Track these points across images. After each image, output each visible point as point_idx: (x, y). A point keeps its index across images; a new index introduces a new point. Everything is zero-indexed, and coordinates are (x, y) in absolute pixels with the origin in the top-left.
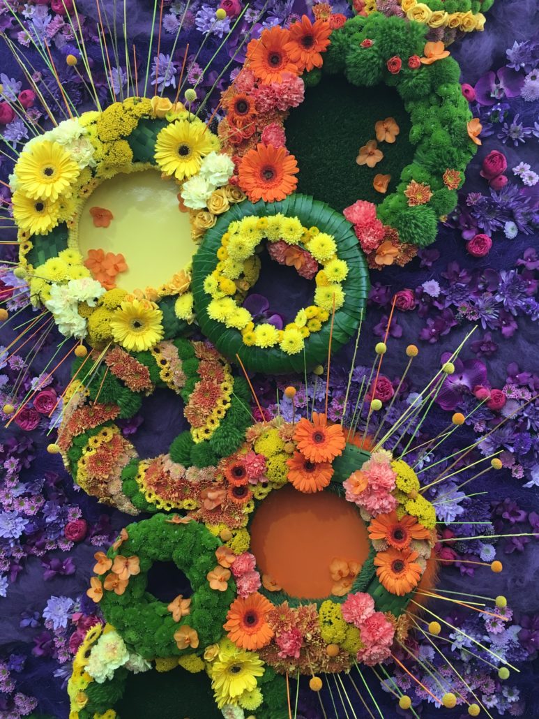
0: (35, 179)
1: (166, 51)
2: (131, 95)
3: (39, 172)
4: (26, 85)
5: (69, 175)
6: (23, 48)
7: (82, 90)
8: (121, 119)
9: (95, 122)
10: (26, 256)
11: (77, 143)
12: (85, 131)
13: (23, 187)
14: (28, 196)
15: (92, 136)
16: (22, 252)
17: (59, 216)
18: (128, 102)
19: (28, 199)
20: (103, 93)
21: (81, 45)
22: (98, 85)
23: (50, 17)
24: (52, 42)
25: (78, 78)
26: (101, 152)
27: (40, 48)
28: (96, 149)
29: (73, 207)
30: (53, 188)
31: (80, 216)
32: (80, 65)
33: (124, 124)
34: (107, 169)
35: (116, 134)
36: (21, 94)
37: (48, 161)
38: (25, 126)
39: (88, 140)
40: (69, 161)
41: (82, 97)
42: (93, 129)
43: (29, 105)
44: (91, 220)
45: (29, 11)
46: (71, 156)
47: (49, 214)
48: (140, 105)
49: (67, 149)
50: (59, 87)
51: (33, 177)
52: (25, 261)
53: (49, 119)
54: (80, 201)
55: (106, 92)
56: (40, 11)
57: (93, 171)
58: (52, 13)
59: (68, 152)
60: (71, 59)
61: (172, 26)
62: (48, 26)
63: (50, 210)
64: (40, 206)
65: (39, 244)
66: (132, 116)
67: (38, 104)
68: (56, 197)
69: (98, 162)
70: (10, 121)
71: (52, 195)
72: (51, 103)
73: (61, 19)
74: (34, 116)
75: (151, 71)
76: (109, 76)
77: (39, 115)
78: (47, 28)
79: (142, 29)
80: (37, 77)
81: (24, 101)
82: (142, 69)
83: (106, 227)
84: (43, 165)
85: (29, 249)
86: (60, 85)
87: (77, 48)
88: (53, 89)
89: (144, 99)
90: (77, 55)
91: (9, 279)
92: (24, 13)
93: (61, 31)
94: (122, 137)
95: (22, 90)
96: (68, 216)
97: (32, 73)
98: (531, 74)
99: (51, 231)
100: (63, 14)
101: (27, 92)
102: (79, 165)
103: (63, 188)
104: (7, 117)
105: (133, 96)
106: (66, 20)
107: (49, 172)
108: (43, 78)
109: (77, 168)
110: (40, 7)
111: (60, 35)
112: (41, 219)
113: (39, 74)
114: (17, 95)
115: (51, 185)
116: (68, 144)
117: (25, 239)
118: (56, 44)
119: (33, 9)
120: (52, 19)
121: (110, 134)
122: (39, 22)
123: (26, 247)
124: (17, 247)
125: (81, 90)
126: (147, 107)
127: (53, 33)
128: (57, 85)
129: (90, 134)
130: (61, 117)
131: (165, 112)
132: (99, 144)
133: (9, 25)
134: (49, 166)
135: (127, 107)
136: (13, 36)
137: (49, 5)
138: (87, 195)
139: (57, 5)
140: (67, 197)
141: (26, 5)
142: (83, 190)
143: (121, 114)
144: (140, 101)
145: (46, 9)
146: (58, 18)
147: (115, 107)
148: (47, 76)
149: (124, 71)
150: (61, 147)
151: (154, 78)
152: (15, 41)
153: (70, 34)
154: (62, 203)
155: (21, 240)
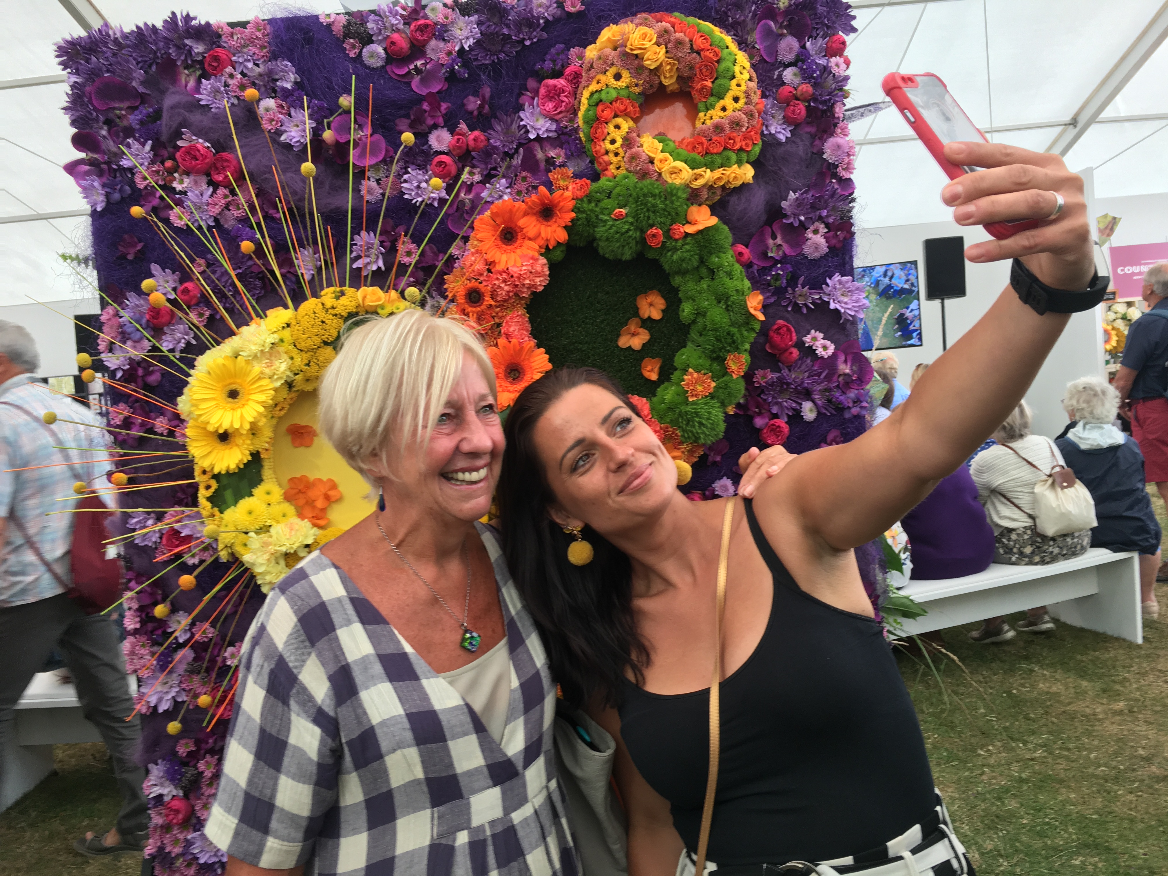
0: (217, 406)
1: (371, 227)
2: (330, 285)
3: (221, 395)
4: (185, 276)
5: (262, 397)
6: (178, 231)
7: (262, 278)
8: (323, 322)
9: (288, 325)
10: (209, 499)
11: (268, 355)
12: (275, 338)
13: (202, 418)
14: (211, 428)
15: (285, 344)
16: (203, 494)
17: (251, 448)
18: (328, 294)
19: (212, 433)
20: (291, 281)
21: (259, 224)
22: (283, 271)
23: (211, 189)
24: (216, 220)
25: (256, 264)
26: (299, 361)
27: (200, 228)
28: (292, 358)
29: (267, 433)
30: (242, 417)
31: (274, 441)
32: (259, 251)
33: (327, 327)
34: (308, 380)
35: (318, 341)
36: (180, 288)
37: (232, 381)
38: (190, 329)
39: (281, 349)
40: (260, 379)
41: (264, 287)
42: (286, 334)
43: (194, 302)
44: (289, 438)
45: (181, 182)
46: (262, 373)
47: (237, 445)
48: (343, 300)
49: (255, 363)
50: (230, 277)
51: (214, 403)
52: (208, 505)
53: (222, 319)
54: (275, 421)
55: (294, 279)
56: (196, 182)
57: (289, 385)
58: (214, 185)
59: (257, 368)
60: (246, 246)
61: (372, 194)
62: (210, 200)
63: (239, 441)
64: (224, 437)
65: (225, 481)
66: (336, 315)
67: (205, 300)
68: (247, 426)
69: (296, 374)
70: (169, 323)
71: (241, 426)
72: (222, 296)
73: (227, 192)
74: (201, 315)
75: (351, 252)
76: (297, 259)
77: (207, 313)
78: (208, 204)
79: (335, 202)
80: (200, 265)
81: (186, 297)
82: (340, 248)
83: (308, 446)
84: (226, 386)
85: (212, 490)
86: (233, 273)
87: (252, 228)
88: (224, 279)
89: (349, 291)
90: (252, 239)
91: (185, 526)
92: (175, 185)
93: (227, 207)
94: (326, 343)
95: (181, 281)
96: (262, 443)
97: (192, 261)
98: (812, 228)
99: (242, 466)
100: (227, 185)
101: (189, 285)
102: (272, 382)
103: (255, 414)
104: (164, 320)
105: (332, 286)
106: (233, 193)
107: (233, 394)
108: (209, 265)
109: (272, 386)
110: (197, 178)
111: (226, 212)
112: (227, 451)
113: (202, 262)
114: (174, 289)
115: (239, 411)
116: (255, 357)
117: (205, 478)
118: (222, 221)
119: (187, 181)
120: (214, 192)
121: (310, 342)
122: (197, 195)
123: (208, 487)
124: (195, 487)
125: (260, 279)
126: (353, 303)
127: (217, 210)
128: (229, 274)
129: (282, 341)
130: (243, 321)
131: (377, 306)
132: (295, 352)
133: (156, 202)
134: (233, 387)
135: (329, 305)
136: (163, 215)
137: (208, 175)
138: (282, 413)
139: (219, 174)
140: (261, 424)
141: (176, 175)
142: (278, 408)
143: (322, 315)
144: (343, 294)
145: (204, 180)
146: (221, 191)
147: (310, 304)
148: (212, 264)
149: (316, 252)
150: (248, 362)
151: (358, 257)
152: (166, 221)
153: (239, 209)
154: (254, 430)
155: (198, 477)
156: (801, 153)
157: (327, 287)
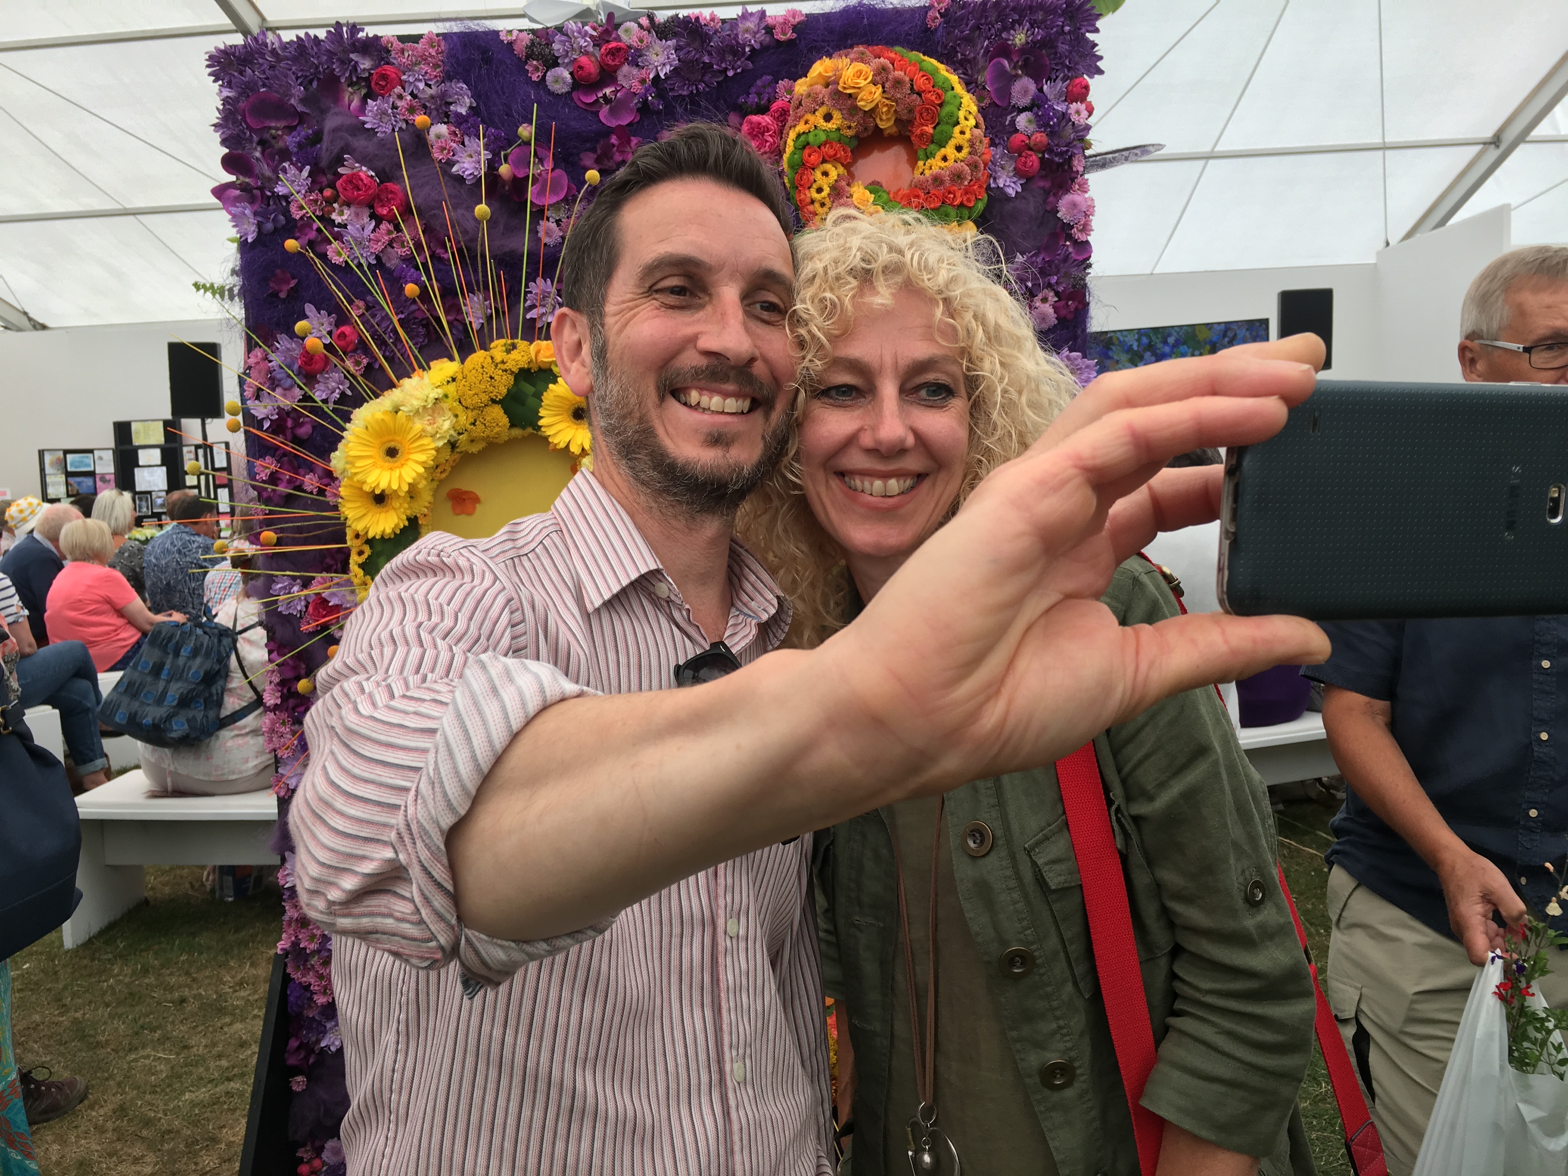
0: (374, 465)
1: (548, 274)
2: (500, 336)
3: (377, 453)
4: (342, 319)
5: (422, 457)
6: (335, 268)
7: (427, 325)
8: (491, 378)
9: (454, 380)
10: (361, 566)
11: (430, 411)
12: (438, 393)
13: (358, 477)
14: (367, 488)
15: (450, 400)
16: (355, 560)
17: (409, 512)
18: (498, 346)
19: (367, 493)
20: (458, 330)
21: (425, 265)
22: (450, 318)
23: (373, 223)
24: (378, 258)
25: (419, 309)
26: (464, 419)
27: (360, 266)
28: (456, 416)
29: (427, 497)
30: (400, 476)
31: (433, 507)
32: (424, 295)
33: (496, 384)
34: (472, 441)
35: (485, 398)
36: (336, 333)
37: (390, 438)
38: (345, 377)
39: (445, 405)
40: (420, 437)
41: (428, 335)
42: (451, 389)
43: (350, 348)
44: (449, 505)
45: (341, 213)
46: (423, 430)
47: (394, 508)
48: (515, 355)
49: (416, 420)
50: (392, 322)
51: (370, 461)
52: (361, 572)
53: (381, 367)
54: (435, 484)
55: (461, 328)
56: (357, 215)
57: (452, 445)
58: (378, 219)
59: (418, 425)
60: (411, 289)
61: (550, 237)
62: (372, 236)
63: (396, 504)
64: (380, 499)
65: (379, 548)
66: (506, 371)
67: (363, 346)
68: (406, 488)
69: (460, 434)
70: (322, 371)
71: (399, 486)
72: (381, 343)
73: (391, 227)
74: (357, 363)
75: (525, 300)
76: (465, 305)
77: (365, 361)
78: (370, 240)
79: (510, 244)
80: (359, 308)
81: (342, 343)
82: (513, 295)
83: (470, 514)
84: (384, 443)
85: (366, 556)
86: (395, 320)
87: (418, 269)
88: (384, 325)
89: (521, 344)
90: (417, 282)
91: (333, 594)
92: (334, 216)
93: (390, 244)
94: (494, 401)
95: (337, 325)
96: (420, 508)
97: (351, 302)
98: (1040, 296)
99: (398, 532)
100: (392, 220)
101: (346, 329)
102: (433, 441)
103: (414, 475)
104: (318, 366)
105: (503, 337)
106: (398, 228)
107: (392, 453)
108: (368, 308)
109: (433, 446)
110: (359, 210)
111: (389, 249)
112: (383, 515)
113: (361, 304)
114: (330, 333)
115: (398, 471)
116: (417, 412)
117: (358, 542)
118: (384, 260)
119: (347, 212)
120: (377, 226)
121: (476, 399)
122: (358, 229)
123: (360, 553)
124: (346, 553)
125: (424, 326)
126: (525, 358)
127: (379, 247)
128: (390, 319)
129: (446, 396)
130: (405, 373)
131: (551, 363)
132: (460, 410)
133: (313, 235)
134: (392, 444)
135: (498, 359)
136: (320, 249)
137: (371, 207)
138: (444, 476)
139: (383, 206)
140: (420, 486)
141: (335, 205)
142: (439, 470)
143: (490, 370)
144: (514, 347)
145: (366, 212)
146: (385, 226)
147: (478, 357)
148: (372, 307)
149: (487, 298)
150: (409, 418)
151: (533, 307)
152: (323, 257)
153: (404, 247)
154: (413, 493)
155: (350, 542)
156: (1031, 209)
157: (498, 338)
